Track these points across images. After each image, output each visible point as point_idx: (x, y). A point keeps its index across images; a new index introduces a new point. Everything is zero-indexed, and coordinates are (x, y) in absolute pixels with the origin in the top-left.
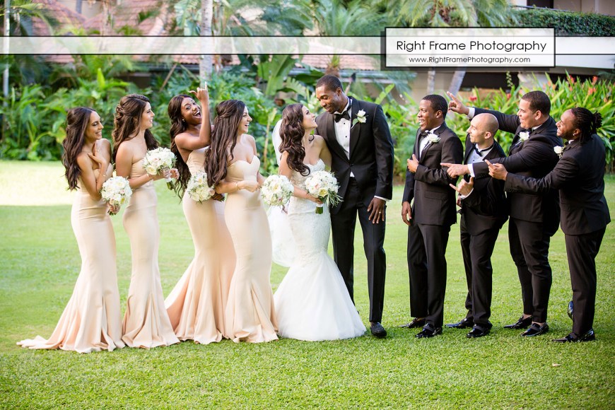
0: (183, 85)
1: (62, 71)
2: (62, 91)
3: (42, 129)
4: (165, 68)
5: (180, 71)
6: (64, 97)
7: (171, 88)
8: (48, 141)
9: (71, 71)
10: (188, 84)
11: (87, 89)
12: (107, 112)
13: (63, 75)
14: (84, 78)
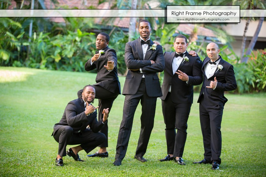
0: (120, 37)
1: (58, 26)
2: (59, 36)
3: (48, 54)
4: (109, 28)
5: (119, 31)
6: (60, 39)
7: (114, 38)
8: (51, 60)
9: (63, 27)
10: (122, 36)
11: (72, 35)
12: (82, 48)
13: (58, 29)
14: (70, 30)
